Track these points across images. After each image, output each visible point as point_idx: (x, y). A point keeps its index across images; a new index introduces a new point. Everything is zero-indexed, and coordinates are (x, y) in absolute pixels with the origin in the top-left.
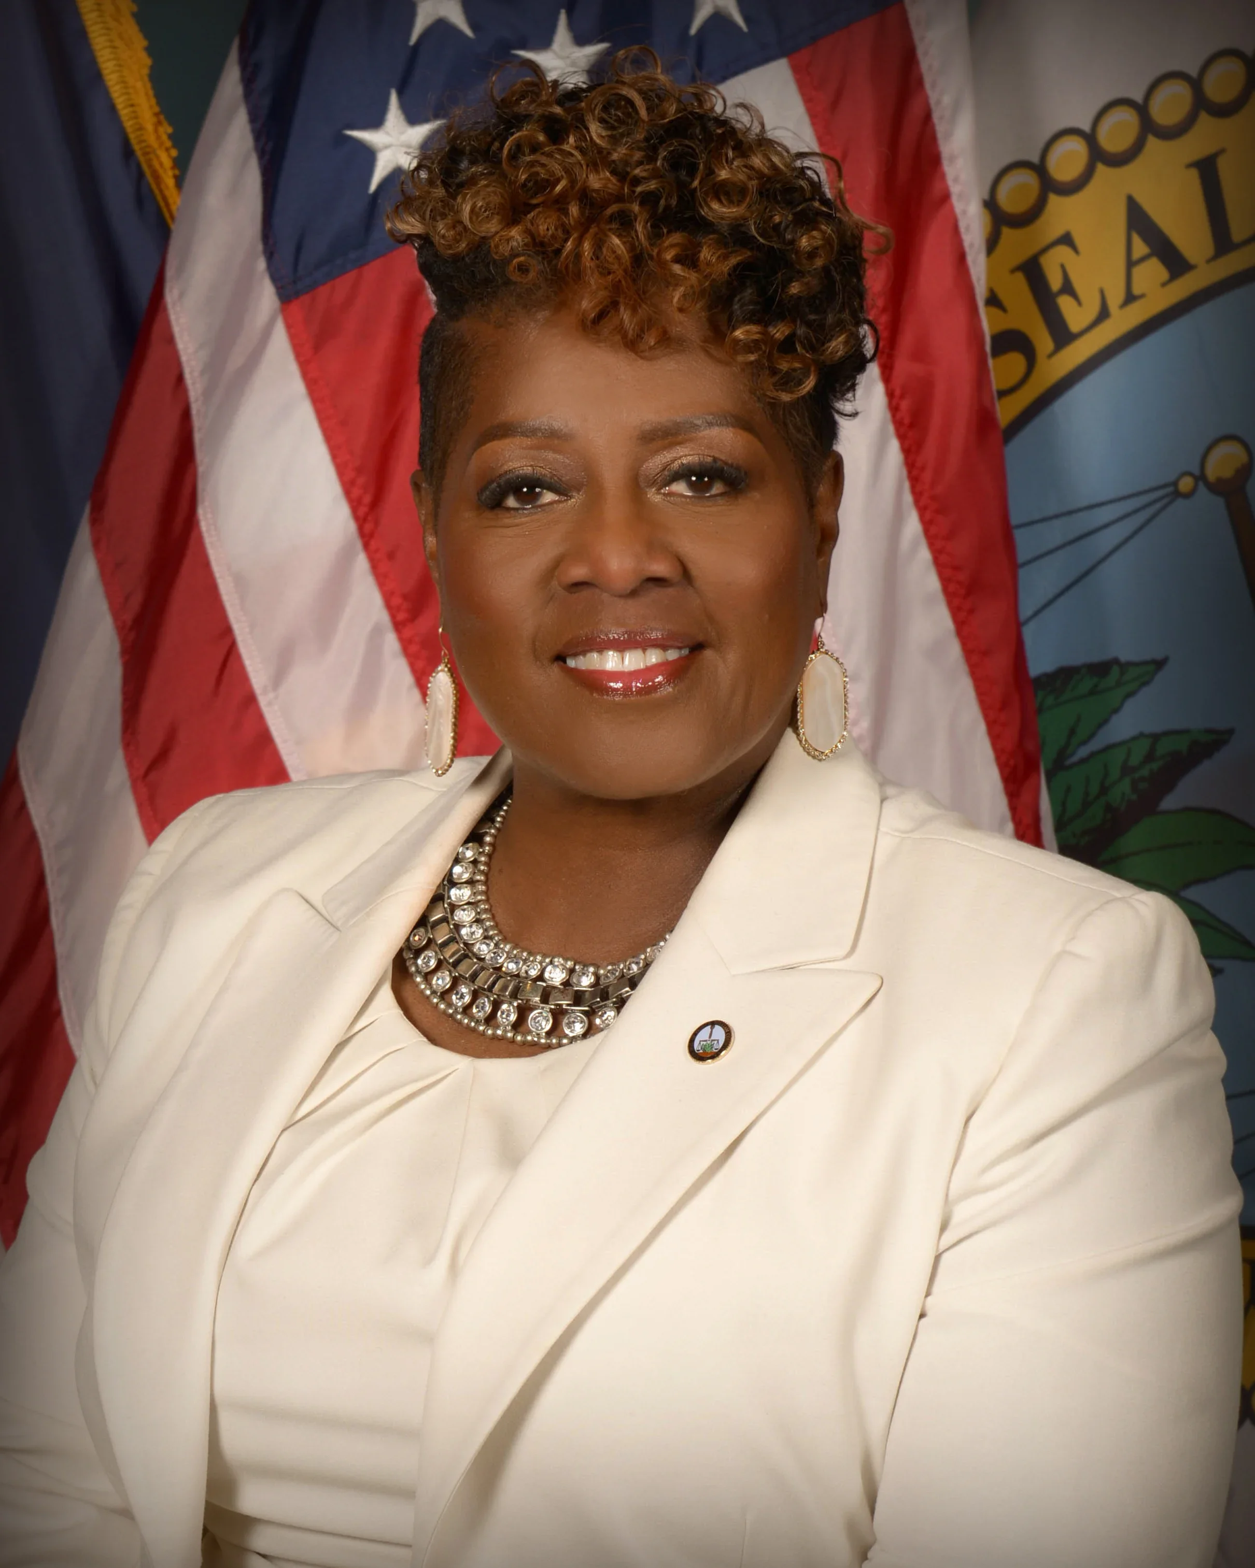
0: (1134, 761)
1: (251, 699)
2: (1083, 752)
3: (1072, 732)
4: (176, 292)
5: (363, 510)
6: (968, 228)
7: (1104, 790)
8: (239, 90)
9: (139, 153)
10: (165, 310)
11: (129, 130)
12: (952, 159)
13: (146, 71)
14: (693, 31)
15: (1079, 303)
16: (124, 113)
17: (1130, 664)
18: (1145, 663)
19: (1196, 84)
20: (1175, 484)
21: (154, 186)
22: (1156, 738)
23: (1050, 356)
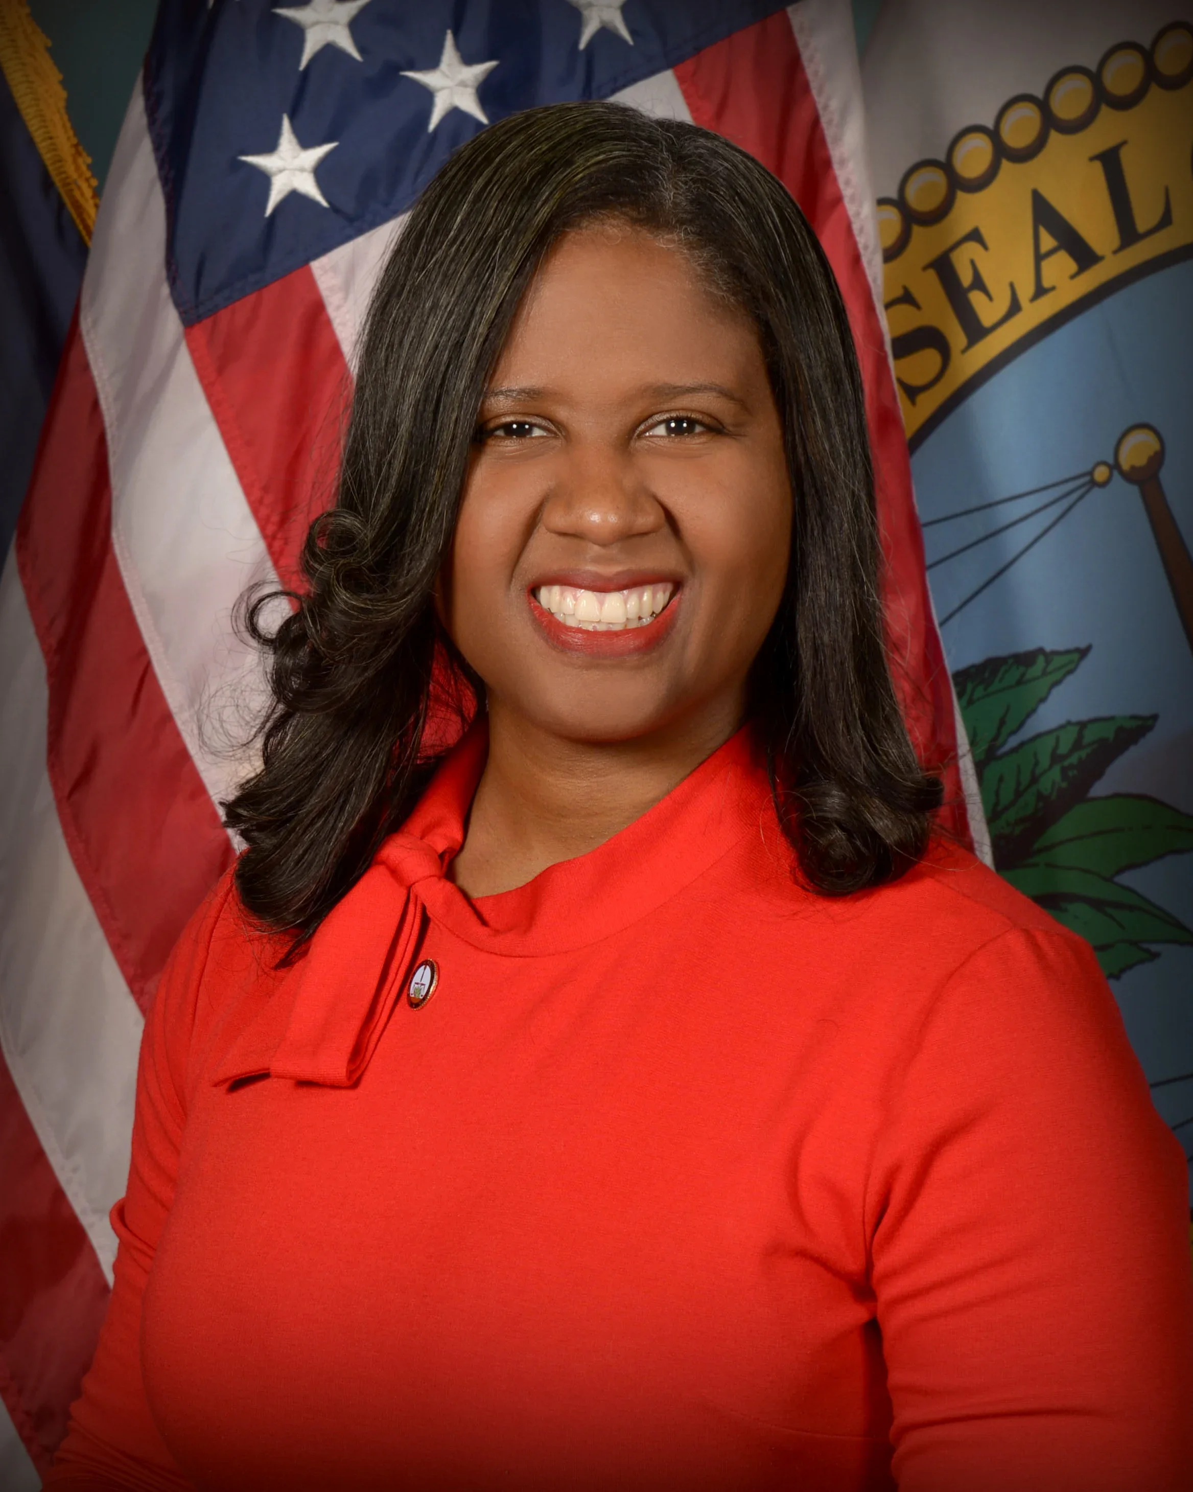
0: (1063, 749)
1: (167, 718)
2: (1013, 742)
3: (1002, 722)
4: (89, 320)
5: (271, 529)
6: (861, 230)
7: (1034, 780)
8: (144, 121)
9: (58, 184)
10: (80, 336)
11: (48, 163)
12: (843, 162)
13: (62, 104)
14: (582, 46)
15: (990, 298)
16: (42, 146)
17: (1055, 653)
18: (1068, 652)
19: (1096, 78)
20: (1091, 473)
21: (75, 216)
22: (1082, 725)
23: (964, 351)
